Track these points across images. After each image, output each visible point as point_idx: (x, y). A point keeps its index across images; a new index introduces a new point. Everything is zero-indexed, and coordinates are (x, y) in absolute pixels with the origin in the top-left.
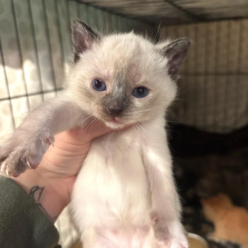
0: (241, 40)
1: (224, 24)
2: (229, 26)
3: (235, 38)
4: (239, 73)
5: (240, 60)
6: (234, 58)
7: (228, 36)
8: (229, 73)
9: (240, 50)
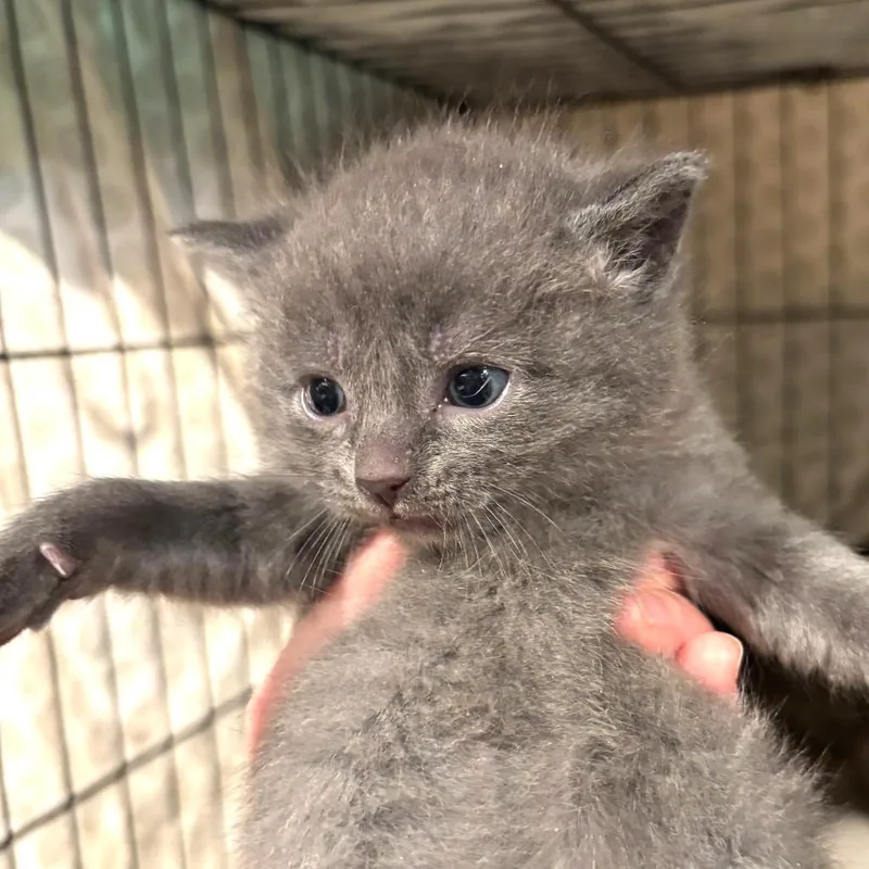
0: (837, 167)
1: (762, 102)
2: (785, 111)
3: (814, 159)
4: (837, 311)
5: (836, 254)
6: (814, 247)
7: (785, 152)
8: (794, 314)
9: (836, 211)
